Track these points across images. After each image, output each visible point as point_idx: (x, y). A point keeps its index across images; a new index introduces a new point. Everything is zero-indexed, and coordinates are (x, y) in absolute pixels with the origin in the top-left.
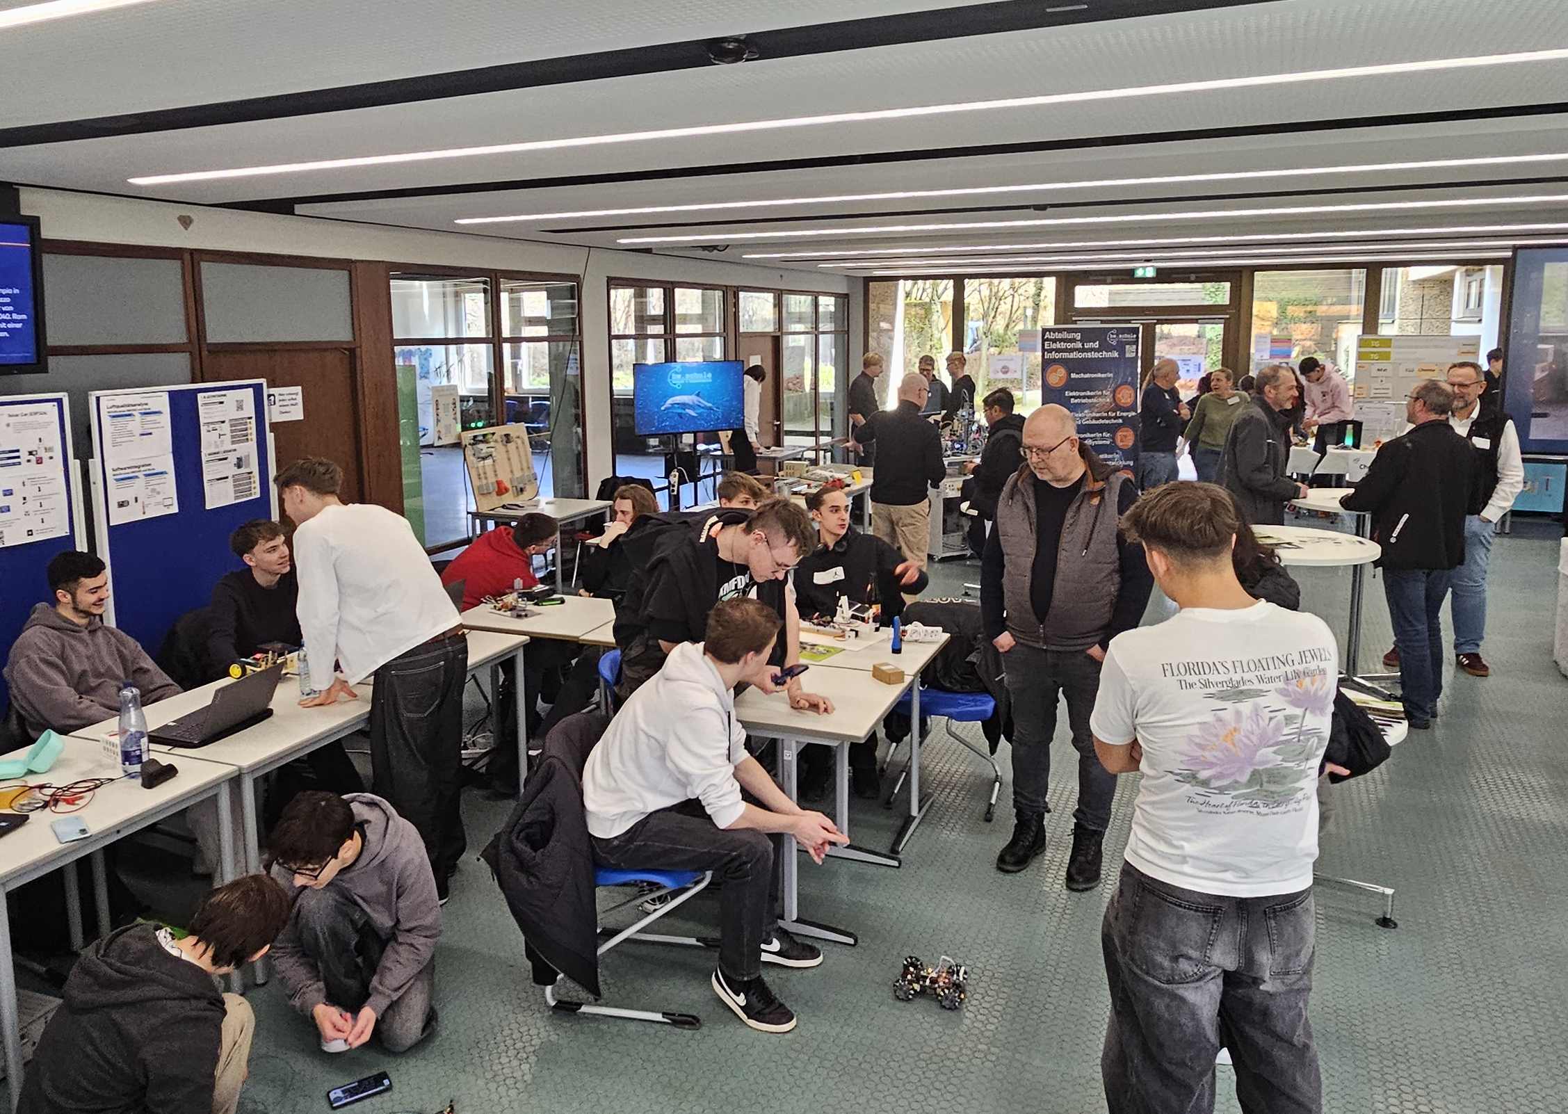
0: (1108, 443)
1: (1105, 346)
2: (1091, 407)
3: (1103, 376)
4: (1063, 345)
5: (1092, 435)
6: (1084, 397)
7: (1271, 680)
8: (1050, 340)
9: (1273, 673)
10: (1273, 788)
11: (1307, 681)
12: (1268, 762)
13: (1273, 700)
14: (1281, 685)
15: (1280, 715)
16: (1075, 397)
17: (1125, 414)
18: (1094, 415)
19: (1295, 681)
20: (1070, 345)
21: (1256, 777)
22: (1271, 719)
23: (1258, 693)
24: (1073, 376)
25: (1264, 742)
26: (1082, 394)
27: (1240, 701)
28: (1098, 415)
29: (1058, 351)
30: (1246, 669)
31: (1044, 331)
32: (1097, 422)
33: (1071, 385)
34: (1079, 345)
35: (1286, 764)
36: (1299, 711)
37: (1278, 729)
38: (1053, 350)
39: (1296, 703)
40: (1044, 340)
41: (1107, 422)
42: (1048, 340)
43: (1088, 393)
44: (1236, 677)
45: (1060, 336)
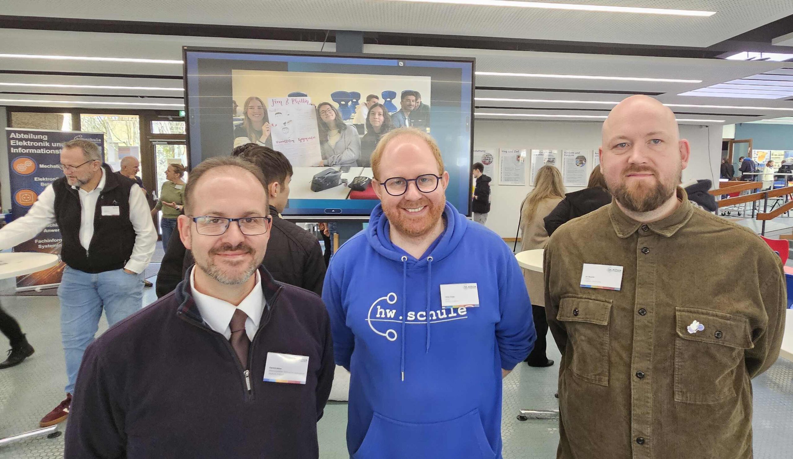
4: (30, 144)
8: (16, 139)
20: (36, 144)
24: (42, 166)
29: (25, 147)
33: (39, 172)
34: (47, 144)
38: (19, 146)
40: (9, 139)
42: (13, 139)
45: (26, 136)
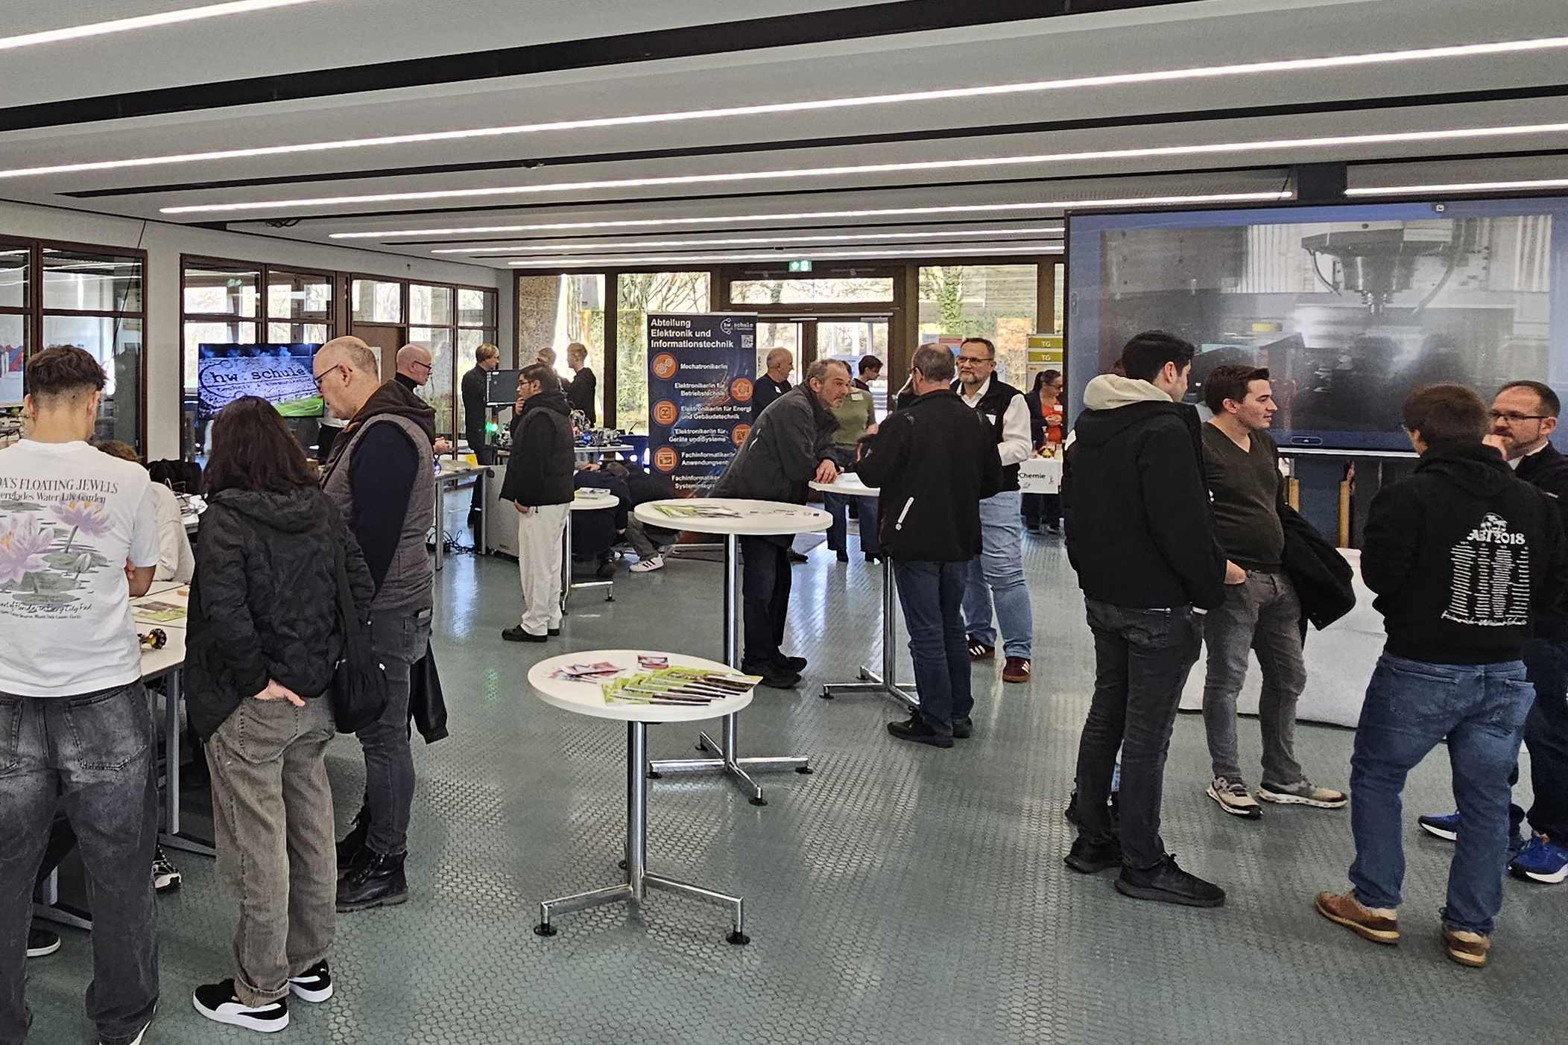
0: (724, 440)
1: (718, 336)
2: (703, 400)
3: (717, 367)
4: (672, 334)
5: (705, 432)
6: (696, 390)
7: (49, 498)
8: (657, 328)
9: (53, 493)
10: (45, 592)
11: (81, 504)
12: (38, 566)
13: (47, 514)
14: (57, 503)
15: (51, 528)
16: (686, 390)
17: (742, 409)
18: (707, 409)
19: (68, 502)
20: (679, 334)
21: (29, 580)
22: (42, 529)
23: (36, 507)
24: (683, 366)
25: (34, 547)
26: (693, 386)
27: (18, 511)
28: (711, 409)
29: (665, 339)
30: (31, 486)
31: (650, 318)
32: (711, 417)
33: (681, 376)
34: (690, 334)
35: (53, 571)
36: (71, 528)
37: (47, 538)
38: (660, 338)
39: (67, 520)
40: (650, 328)
41: (722, 417)
42: (654, 327)
43: (700, 386)
44: (20, 492)
45: (667, 323)
